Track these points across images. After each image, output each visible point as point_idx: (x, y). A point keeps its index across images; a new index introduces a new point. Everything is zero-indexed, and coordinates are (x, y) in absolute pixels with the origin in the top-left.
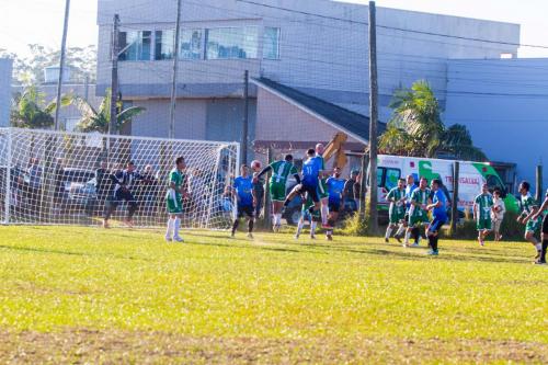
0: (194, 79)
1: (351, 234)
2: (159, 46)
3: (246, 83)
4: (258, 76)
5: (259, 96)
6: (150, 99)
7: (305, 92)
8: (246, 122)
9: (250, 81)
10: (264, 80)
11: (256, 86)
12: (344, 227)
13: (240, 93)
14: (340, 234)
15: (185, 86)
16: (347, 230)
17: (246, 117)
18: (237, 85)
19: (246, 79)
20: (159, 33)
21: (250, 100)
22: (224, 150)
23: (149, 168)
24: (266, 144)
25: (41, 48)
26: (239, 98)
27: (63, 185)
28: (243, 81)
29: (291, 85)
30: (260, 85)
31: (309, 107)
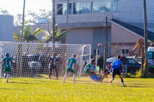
0: (88, 21)
1: (139, 77)
2: (74, 9)
3: (107, 21)
4: (111, 19)
5: (112, 26)
6: (72, 29)
7: (129, 24)
8: (107, 36)
9: (108, 20)
10: (114, 20)
11: (111, 22)
12: (135, 75)
13: (105, 25)
14: (134, 77)
15: (84, 23)
16: (137, 76)
17: (107, 34)
18: (103, 22)
19: (107, 20)
20: (74, 4)
21: (109, 28)
22: (85, 48)
23: (60, 55)
24: (114, 44)
25: (44, 10)
26: (104, 27)
27: (28, 63)
28: (105, 21)
29: (124, 22)
30: (112, 22)
31: (131, 29)
